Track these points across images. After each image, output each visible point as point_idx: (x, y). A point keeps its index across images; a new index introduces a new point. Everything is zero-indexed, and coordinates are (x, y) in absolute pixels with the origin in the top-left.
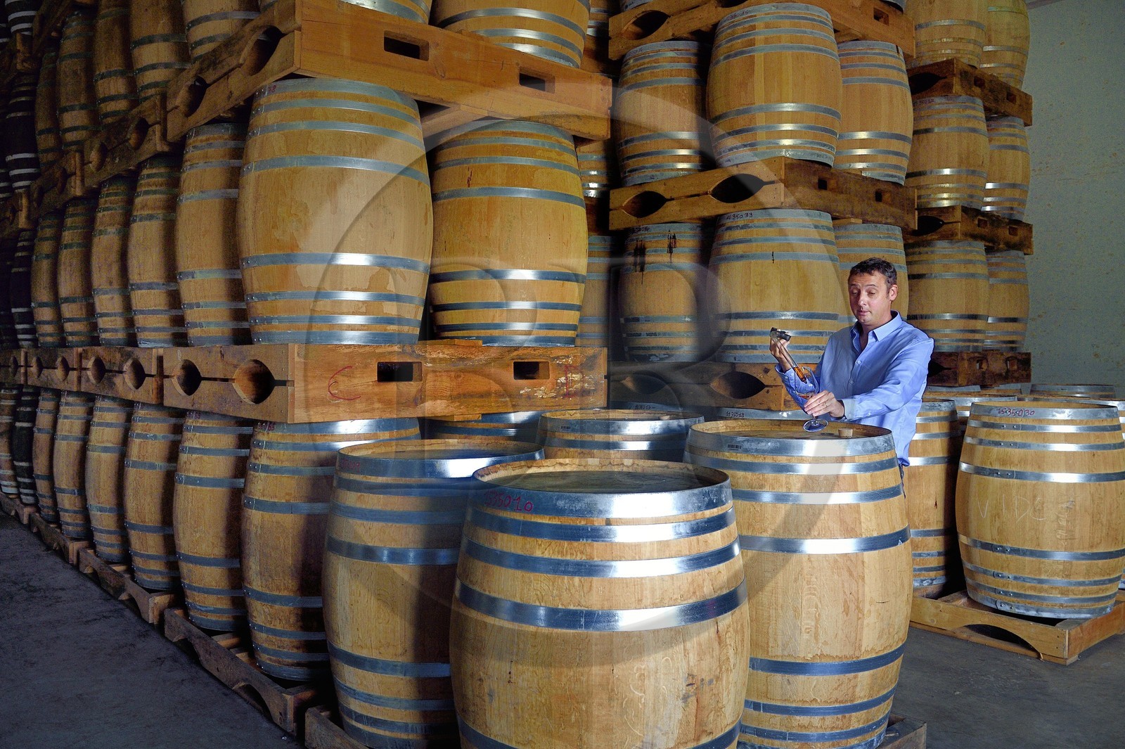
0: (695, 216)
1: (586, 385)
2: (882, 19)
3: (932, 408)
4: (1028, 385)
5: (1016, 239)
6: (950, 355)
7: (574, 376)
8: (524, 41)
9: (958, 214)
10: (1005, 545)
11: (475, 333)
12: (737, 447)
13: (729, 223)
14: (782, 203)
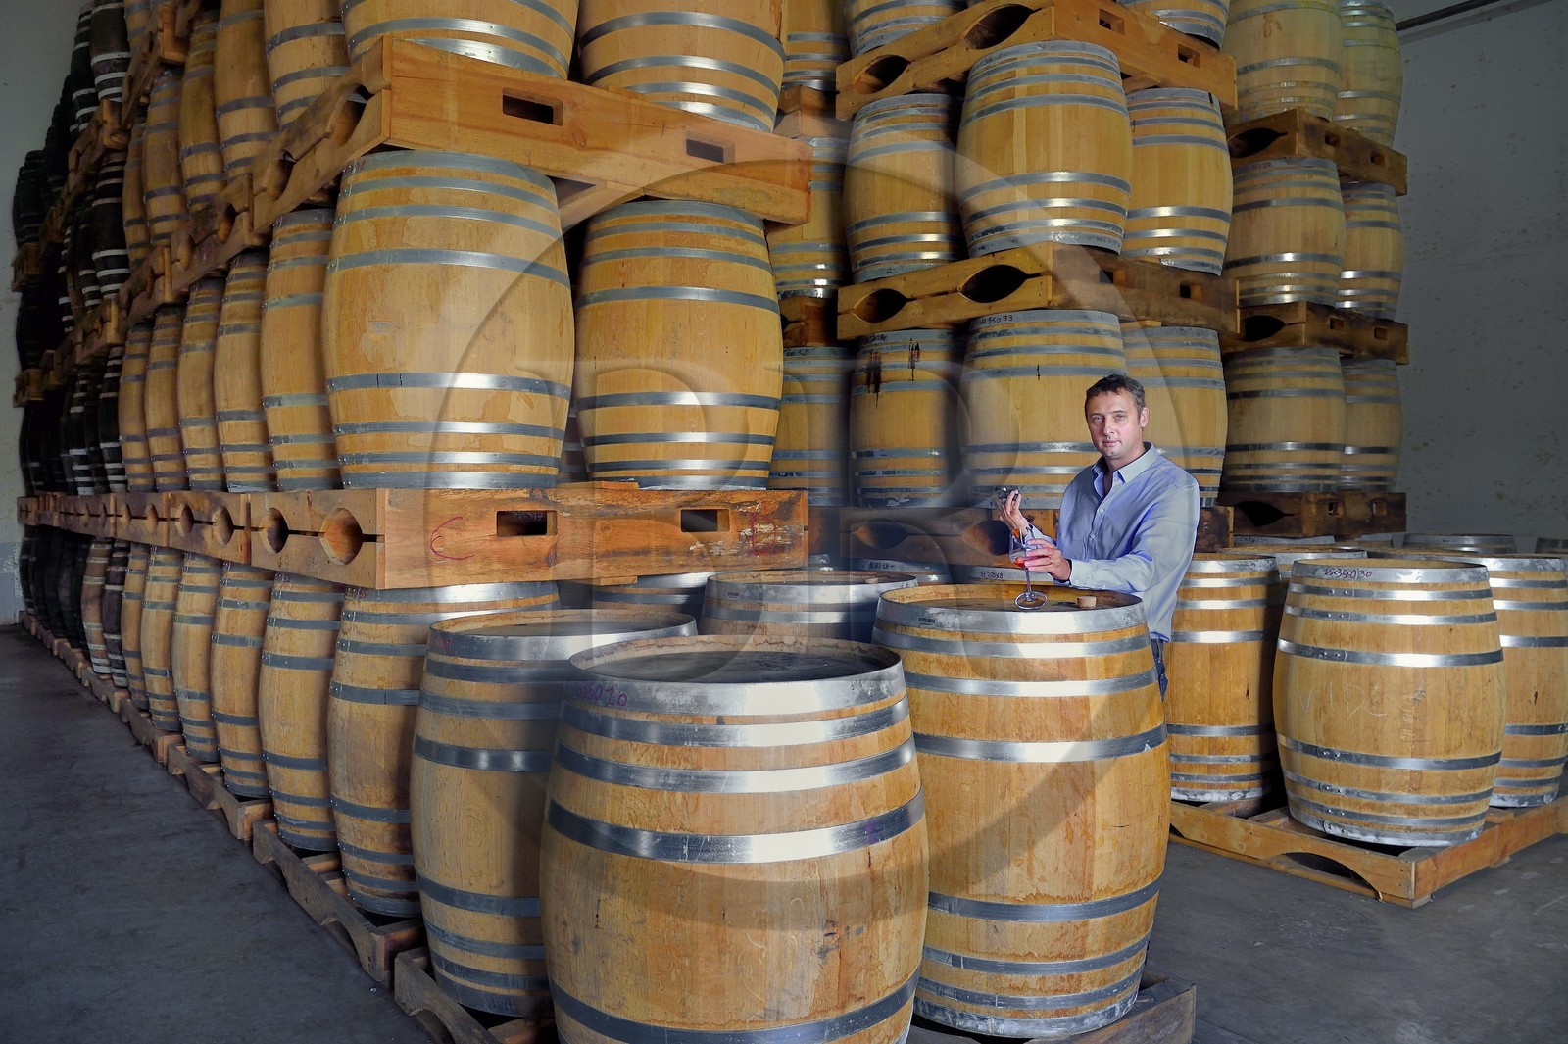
0: (942, 320)
1: (779, 538)
2: (1190, 60)
3: (1242, 567)
4: (1398, 536)
5: (1384, 344)
6: (1291, 496)
7: (762, 527)
8: (694, 98)
9: (1302, 313)
10: (1333, 748)
11: (633, 473)
12: (930, 621)
13: (984, 328)
14: (1049, 302)
